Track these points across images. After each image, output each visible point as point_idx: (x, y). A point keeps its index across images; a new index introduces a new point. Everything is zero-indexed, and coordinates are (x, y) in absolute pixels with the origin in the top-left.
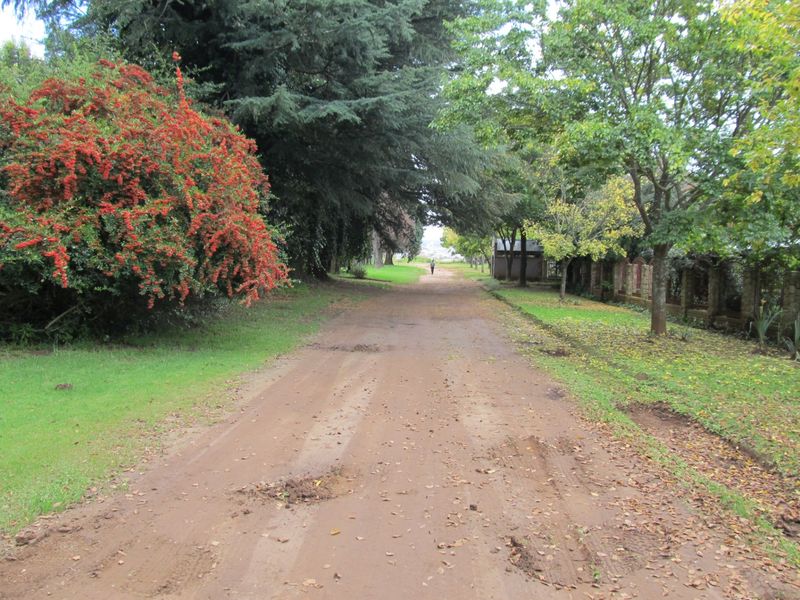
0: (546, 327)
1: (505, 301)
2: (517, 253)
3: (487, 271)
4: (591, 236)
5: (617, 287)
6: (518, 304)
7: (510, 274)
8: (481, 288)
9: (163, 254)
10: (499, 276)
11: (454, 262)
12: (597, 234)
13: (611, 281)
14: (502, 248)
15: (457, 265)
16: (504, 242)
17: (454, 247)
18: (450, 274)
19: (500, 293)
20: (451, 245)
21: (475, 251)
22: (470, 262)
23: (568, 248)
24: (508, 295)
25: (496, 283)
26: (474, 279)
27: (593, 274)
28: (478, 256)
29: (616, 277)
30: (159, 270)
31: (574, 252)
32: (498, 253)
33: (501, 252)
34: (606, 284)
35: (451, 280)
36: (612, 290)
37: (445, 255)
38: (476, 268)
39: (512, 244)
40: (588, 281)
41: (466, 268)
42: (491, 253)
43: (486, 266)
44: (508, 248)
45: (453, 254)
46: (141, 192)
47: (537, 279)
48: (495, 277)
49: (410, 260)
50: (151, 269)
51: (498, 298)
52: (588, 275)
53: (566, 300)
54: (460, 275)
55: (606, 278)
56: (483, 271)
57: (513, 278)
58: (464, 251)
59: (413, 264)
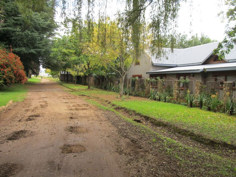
0: (71, 89)
1: (63, 85)
2: (66, 74)
3: (59, 79)
4: (81, 71)
5: (87, 82)
6: (66, 86)
7: (64, 80)
8: (58, 83)
9: (11, 76)
10: (61, 80)
11: (48, 77)
12: (82, 71)
13: (86, 81)
14: (62, 74)
15: (49, 78)
16: (63, 72)
17: (49, 73)
18: (48, 80)
19: (62, 84)
20: (48, 72)
21: (55, 74)
22: (53, 77)
23: (76, 74)
24: (63, 84)
25: (61, 82)
26: (55, 81)
27: (83, 79)
28: (56, 75)
29: (87, 80)
30: (9, 79)
31: (78, 75)
32: (61, 75)
33: (62, 75)
34: (85, 81)
35: (49, 82)
36: (86, 83)
37: (46, 75)
38: (55, 79)
39: (65, 73)
40: (82, 81)
41: (52, 79)
42: (59, 74)
43: (58, 78)
44: (64, 73)
45: (49, 75)
46: (6, 67)
47: (71, 81)
48: (61, 81)
49: (36, 77)
50: (8, 79)
51: (62, 85)
52: (82, 80)
53: (76, 85)
54: (51, 80)
55: (85, 80)
56: (57, 79)
57: (65, 81)
58: (52, 74)
59: (37, 78)
